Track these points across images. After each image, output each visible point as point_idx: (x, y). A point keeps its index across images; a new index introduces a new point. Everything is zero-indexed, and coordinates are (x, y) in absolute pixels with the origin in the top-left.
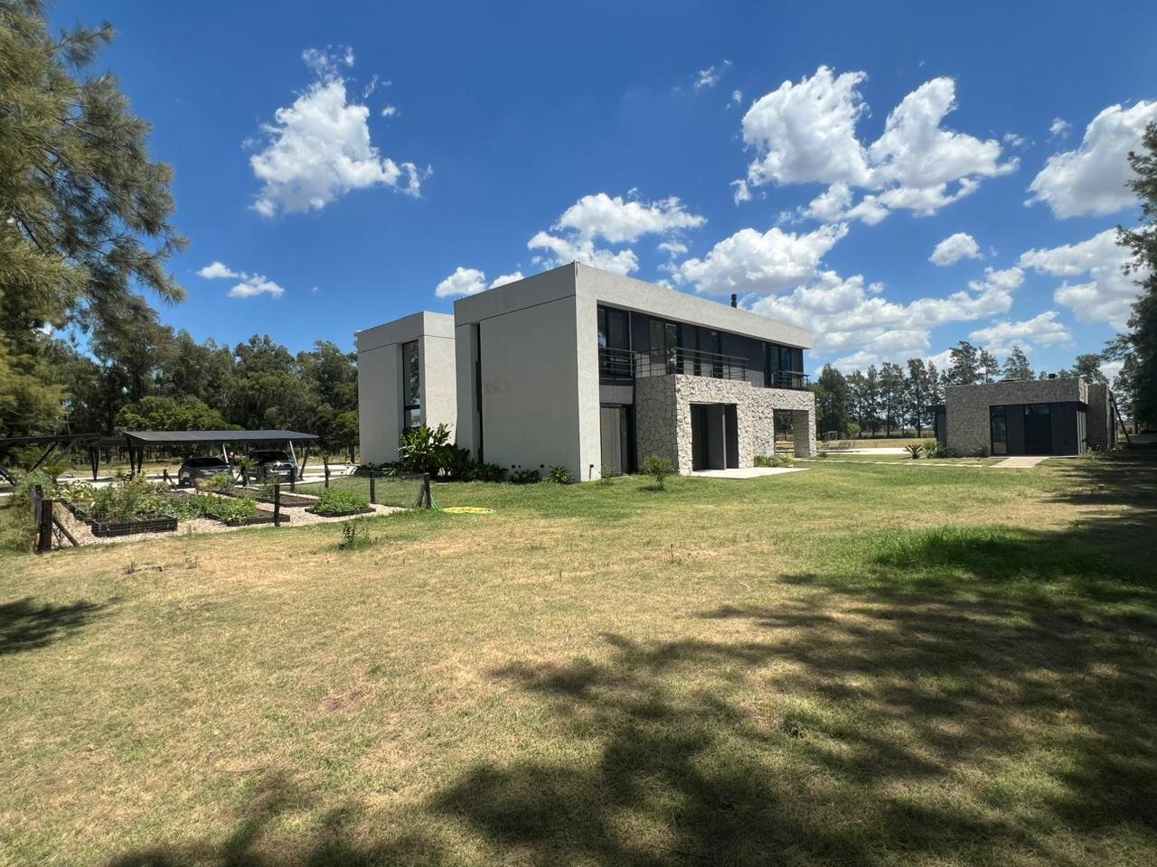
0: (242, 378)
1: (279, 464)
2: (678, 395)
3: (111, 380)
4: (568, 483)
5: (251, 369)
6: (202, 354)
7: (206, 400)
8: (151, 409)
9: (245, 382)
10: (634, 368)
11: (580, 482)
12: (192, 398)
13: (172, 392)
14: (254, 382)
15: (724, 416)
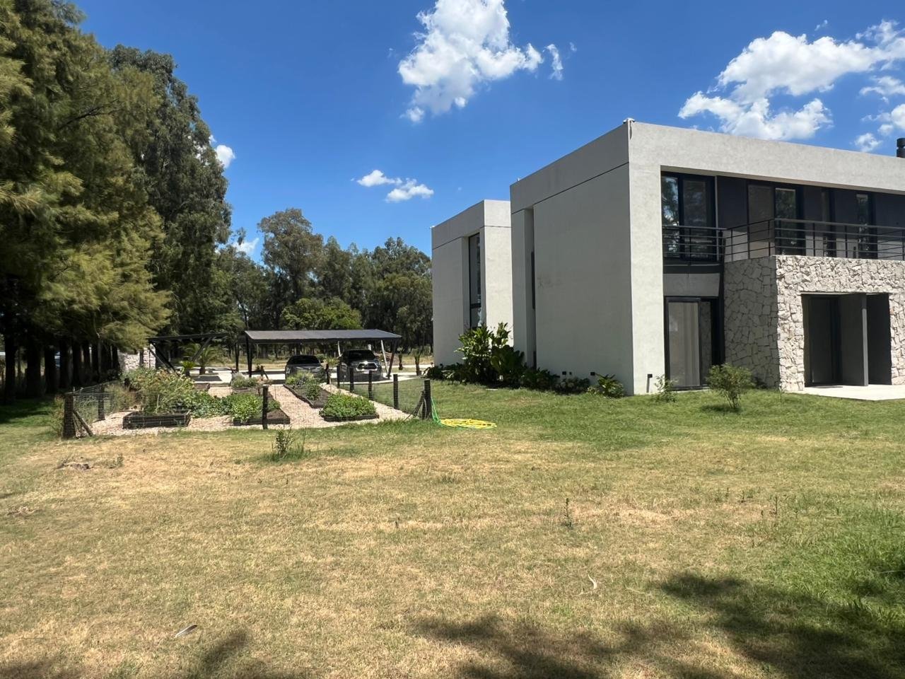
0: (379, 280)
1: (366, 363)
2: (780, 284)
3: (276, 285)
4: (616, 395)
5: (386, 270)
6: (345, 257)
7: (350, 302)
8: (305, 310)
9: (381, 283)
10: (722, 250)
11: (633, 395)
12: (337, 299)
13: (322, 294)
14: (388, 283)
15: (864, 312)
